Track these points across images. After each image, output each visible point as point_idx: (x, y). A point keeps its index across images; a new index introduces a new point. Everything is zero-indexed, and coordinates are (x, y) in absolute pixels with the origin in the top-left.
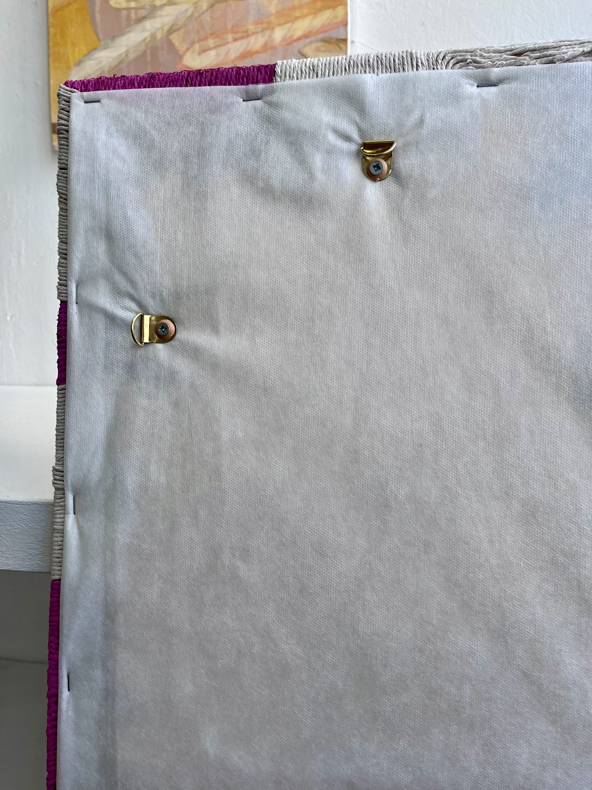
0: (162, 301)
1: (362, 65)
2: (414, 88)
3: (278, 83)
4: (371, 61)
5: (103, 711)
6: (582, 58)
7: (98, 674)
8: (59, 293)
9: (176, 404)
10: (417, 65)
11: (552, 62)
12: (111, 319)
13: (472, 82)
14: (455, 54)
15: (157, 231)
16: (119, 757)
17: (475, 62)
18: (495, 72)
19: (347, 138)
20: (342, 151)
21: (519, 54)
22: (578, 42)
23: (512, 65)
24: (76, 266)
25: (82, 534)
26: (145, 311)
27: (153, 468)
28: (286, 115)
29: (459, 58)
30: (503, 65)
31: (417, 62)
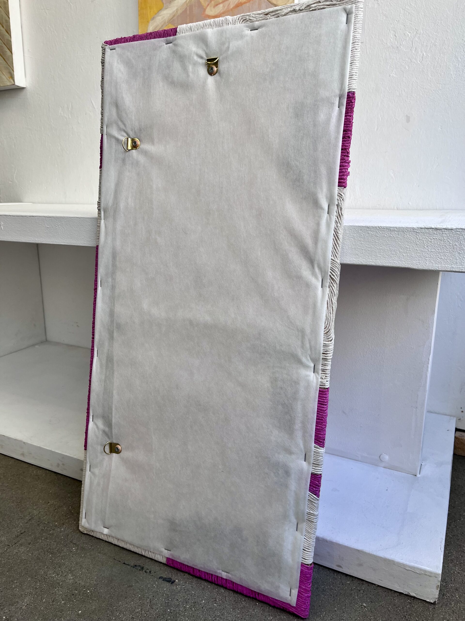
0: (135, 132)
1: (208, 25)
2: (226, 34)
3: (178, 35)
4: (211, 23)
5: (111, 294)
6: (290, 13)
7: (110, 280)
8: (101, 131)
9: (138, 174)
10: (228, 23)
11: (278, 17)
12: (117, 140)
13: (248, 29)
14: (242, 17)
15: (133, 103)
16: (115, 310)
17: (250, 20)
18: (257, 24)
19: (202, 58)
20: (199, 63)
21: (267, 15)
22: (290, 6)
23: (264, 20)
24: (106, 119)
25: (106, 227)
26: (129, 136)
27: (130, 200)
28: (180, 49)
29: (244, 18)
30: (260, 20)
31: (228, 22)
